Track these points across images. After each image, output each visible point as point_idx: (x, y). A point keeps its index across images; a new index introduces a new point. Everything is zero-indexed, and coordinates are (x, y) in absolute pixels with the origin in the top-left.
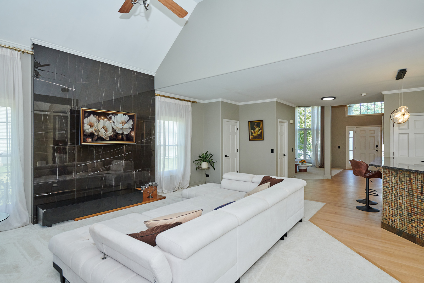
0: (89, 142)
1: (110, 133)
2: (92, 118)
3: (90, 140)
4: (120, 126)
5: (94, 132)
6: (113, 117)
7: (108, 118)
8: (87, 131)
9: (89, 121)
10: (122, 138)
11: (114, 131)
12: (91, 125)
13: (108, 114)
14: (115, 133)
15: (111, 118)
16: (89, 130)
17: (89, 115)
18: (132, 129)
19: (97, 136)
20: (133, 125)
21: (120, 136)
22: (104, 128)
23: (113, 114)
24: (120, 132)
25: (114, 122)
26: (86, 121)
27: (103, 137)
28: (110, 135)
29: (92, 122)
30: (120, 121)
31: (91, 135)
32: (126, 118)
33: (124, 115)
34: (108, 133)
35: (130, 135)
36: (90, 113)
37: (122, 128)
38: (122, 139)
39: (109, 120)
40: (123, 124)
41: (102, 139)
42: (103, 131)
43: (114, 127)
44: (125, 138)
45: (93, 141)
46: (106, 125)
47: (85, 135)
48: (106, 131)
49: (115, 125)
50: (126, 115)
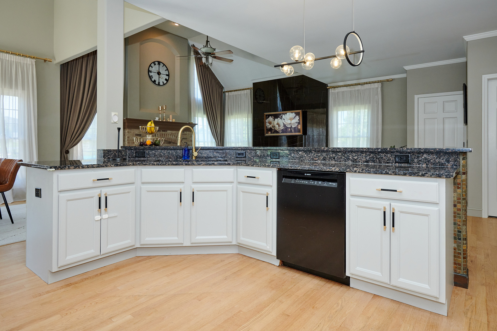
0: (269, 134)
1: (282, 127)
2: (271, 119)
3: (270, 132)
4: (289, 122)
5: (272, 127)
6: (283, 116)
7: (280, 117)
8: (268, 127)
9: (269, 120)
10: (291, 130)
11: (285, 125)
12: (270, 123)
13: (280, 114)
14: (285, 128)
15: (282, 117)
16: (269, 126)
17: (269, 117)
18: (299, 123)
19: (274, 130)
20: (299, 120)
21: (289, 129)
22: (278, 124)
23: (283, 114)
24: (289, 126)
25: (284, 119)
26: (267, 121)
27: (277, 130)
28: (282, 129)
29: (270, 121)
30: (288, 118)
31: (270, 130)
32: (293, 115)
33: (291, 113)
34: (280, 127)
35: (298, 128)
36: (269, 116)
37: (290, 124)
38: (291, 132)
39: (281, 119)
40: (291, 120)
41: (277, 132)
42: (277, 126)
43: (284, 123)
44: (293, 131)
45: (271, 133)
46: (279, 122)
47: (267, 130)
48: (279, 126)
49: (285, 121)
50: (293, 113)
